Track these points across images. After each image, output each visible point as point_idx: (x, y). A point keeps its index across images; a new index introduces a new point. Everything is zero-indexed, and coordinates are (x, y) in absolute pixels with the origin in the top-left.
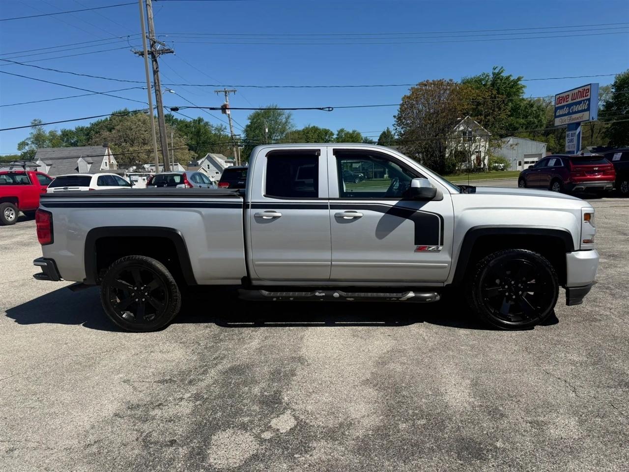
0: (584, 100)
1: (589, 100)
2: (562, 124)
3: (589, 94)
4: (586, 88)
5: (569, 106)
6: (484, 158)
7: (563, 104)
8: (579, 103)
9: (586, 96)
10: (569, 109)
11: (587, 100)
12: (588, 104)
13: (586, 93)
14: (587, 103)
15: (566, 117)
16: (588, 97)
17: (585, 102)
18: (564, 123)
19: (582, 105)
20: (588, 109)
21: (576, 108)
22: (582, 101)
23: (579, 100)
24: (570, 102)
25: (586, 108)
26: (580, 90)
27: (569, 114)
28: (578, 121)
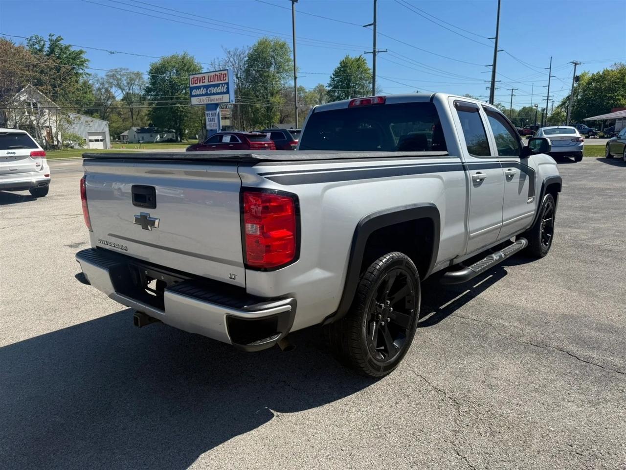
0: (222, 84)
1: (228, 84)
2: (201, 103)
3: (227, 78)
4: (223, 72)
5: (207, 87)
6: (57, 134)
7: (198, 85)
8: (218, 85)
9: (223, 80)
10: (207, 90)
11: (225, 83)
12: (227, 88)
13: (223, 77)
14: (226, 86)
15: (204, 98)
16: (227, 81)
17: (224, 85)
18: (202, 103)
19: (220, 87)
20: (228, 92)
21: (214, 90)
22: (220, 84)
23: (216, 82)
24: (206, 83)
25: (225, 91)
26: (217, 73)
27: (206, 94)
28: (217, 102)
